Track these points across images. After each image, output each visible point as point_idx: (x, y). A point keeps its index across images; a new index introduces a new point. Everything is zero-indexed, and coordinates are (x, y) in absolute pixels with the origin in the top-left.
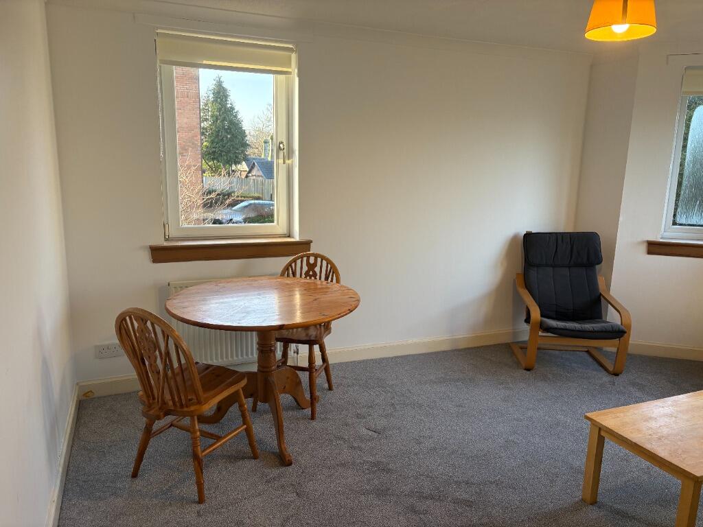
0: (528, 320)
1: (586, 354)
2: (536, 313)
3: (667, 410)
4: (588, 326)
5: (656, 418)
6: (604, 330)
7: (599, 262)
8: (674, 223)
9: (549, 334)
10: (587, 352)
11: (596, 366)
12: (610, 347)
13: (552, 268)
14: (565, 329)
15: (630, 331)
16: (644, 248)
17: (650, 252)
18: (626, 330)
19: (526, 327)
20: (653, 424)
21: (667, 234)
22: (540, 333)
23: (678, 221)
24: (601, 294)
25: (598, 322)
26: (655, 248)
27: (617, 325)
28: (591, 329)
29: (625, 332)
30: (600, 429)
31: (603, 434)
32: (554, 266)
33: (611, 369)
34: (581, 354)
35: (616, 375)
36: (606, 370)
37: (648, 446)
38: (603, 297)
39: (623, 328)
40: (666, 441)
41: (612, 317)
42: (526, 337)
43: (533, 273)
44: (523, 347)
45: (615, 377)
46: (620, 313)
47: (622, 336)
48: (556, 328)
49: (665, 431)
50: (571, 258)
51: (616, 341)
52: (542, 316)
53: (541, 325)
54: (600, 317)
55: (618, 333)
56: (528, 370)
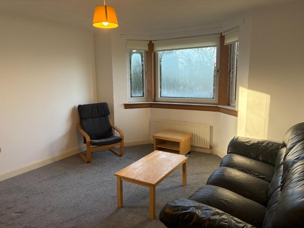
0: (85, 142)
1: (109, 151)
2: (88, 139)
3: (141, 164)
4: (109, 140)
5: (138, 168)
6: (115, 140)
7: (109, 114)
8: (131, 97)
9: (95, 146)
10: (110, 150)
11: (114, 154)
12: (117, 146)
13: (91, 119)
14: (101, 142)
15: (123, 138)
16: (123, 106)
17: (125, 108)
18: (122, 138)
19: (85, 145)
20: (137, 170)
21: (130, 101)
22: (91, 146)
23: (133, 96)
24: (111, 126)
25: (112, 137)
26: (127, 106)
27: (119, 137)
28: (110, 140)
29: (122, 139)
30: (120, 178)
31: (121, 179)
32: (92, 118)
33: (119, 154)
34: (107, 151)
35: (121, 156)
36: (117, 155)
37: (137, 179)
38: (113, 127)
39: (121, 137)
40: (142, 175)
41: (117, 134)
42: (85, 149)
43: (84, 122)
44: (85, 154)
45: (121, 157)
46: (119, 132)
47: (121, 141)
48: (97, 143)
49: (141, 172)
50: (98, 114)
51: (119, 143)
52: (91, 139)
53: (91, 143)
54: (113, 136)
55: (120, 140)
56: (88, 163)
